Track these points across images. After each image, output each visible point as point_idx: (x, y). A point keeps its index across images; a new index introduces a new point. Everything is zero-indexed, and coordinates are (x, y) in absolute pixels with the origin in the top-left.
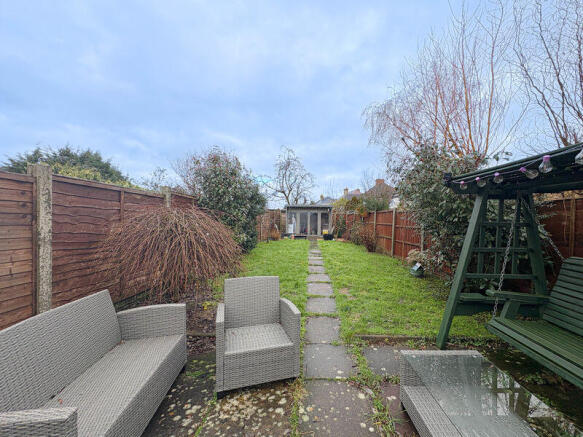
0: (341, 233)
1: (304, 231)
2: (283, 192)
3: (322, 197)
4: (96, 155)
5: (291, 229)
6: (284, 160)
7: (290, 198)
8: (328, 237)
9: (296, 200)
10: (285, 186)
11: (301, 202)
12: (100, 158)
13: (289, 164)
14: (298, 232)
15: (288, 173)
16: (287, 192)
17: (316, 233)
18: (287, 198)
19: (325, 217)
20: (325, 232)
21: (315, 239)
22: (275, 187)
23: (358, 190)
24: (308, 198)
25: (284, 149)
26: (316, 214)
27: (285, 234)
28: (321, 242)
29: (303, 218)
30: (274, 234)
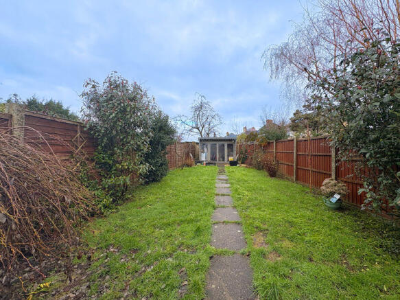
0: (244, 159)
1: (213, 158)
2: (198, 128)
3: (228, 133)
4: (58, 104)
5: (203, 157)
6: (197, 104)
7: (203, 133)
8: (233, 164)
9: (208, 134)
10: (199, 124)
11: (211, 136)
12: (62, 106)
13: (202, 106)
14: (209, 160)
15: (201, 113)
16: (201, 129)
17: (224, 160)
18: (201, 133)
19: (230, 146)
20: (231, 159)
21: (223, 165)
22: (191, 124)
23: (254, 128)
24: (217, 133)
25: (198, 95)
26: (223, 145)
27: (198, 161)
28: (227, 167)
29: (213, 148)
30: (189, 162)
